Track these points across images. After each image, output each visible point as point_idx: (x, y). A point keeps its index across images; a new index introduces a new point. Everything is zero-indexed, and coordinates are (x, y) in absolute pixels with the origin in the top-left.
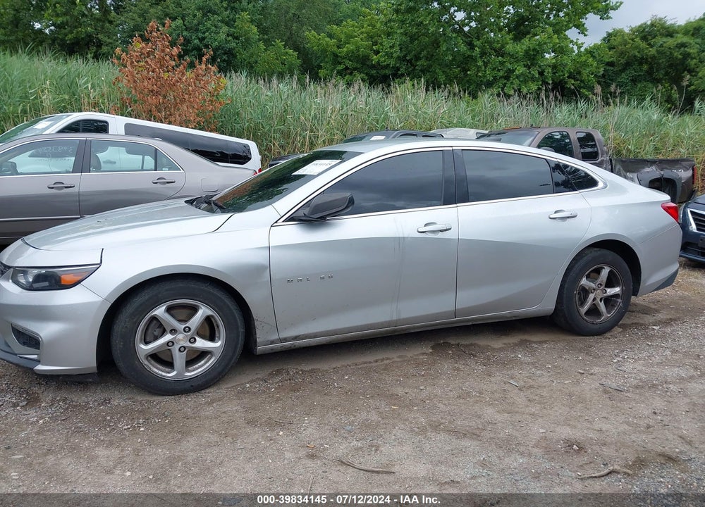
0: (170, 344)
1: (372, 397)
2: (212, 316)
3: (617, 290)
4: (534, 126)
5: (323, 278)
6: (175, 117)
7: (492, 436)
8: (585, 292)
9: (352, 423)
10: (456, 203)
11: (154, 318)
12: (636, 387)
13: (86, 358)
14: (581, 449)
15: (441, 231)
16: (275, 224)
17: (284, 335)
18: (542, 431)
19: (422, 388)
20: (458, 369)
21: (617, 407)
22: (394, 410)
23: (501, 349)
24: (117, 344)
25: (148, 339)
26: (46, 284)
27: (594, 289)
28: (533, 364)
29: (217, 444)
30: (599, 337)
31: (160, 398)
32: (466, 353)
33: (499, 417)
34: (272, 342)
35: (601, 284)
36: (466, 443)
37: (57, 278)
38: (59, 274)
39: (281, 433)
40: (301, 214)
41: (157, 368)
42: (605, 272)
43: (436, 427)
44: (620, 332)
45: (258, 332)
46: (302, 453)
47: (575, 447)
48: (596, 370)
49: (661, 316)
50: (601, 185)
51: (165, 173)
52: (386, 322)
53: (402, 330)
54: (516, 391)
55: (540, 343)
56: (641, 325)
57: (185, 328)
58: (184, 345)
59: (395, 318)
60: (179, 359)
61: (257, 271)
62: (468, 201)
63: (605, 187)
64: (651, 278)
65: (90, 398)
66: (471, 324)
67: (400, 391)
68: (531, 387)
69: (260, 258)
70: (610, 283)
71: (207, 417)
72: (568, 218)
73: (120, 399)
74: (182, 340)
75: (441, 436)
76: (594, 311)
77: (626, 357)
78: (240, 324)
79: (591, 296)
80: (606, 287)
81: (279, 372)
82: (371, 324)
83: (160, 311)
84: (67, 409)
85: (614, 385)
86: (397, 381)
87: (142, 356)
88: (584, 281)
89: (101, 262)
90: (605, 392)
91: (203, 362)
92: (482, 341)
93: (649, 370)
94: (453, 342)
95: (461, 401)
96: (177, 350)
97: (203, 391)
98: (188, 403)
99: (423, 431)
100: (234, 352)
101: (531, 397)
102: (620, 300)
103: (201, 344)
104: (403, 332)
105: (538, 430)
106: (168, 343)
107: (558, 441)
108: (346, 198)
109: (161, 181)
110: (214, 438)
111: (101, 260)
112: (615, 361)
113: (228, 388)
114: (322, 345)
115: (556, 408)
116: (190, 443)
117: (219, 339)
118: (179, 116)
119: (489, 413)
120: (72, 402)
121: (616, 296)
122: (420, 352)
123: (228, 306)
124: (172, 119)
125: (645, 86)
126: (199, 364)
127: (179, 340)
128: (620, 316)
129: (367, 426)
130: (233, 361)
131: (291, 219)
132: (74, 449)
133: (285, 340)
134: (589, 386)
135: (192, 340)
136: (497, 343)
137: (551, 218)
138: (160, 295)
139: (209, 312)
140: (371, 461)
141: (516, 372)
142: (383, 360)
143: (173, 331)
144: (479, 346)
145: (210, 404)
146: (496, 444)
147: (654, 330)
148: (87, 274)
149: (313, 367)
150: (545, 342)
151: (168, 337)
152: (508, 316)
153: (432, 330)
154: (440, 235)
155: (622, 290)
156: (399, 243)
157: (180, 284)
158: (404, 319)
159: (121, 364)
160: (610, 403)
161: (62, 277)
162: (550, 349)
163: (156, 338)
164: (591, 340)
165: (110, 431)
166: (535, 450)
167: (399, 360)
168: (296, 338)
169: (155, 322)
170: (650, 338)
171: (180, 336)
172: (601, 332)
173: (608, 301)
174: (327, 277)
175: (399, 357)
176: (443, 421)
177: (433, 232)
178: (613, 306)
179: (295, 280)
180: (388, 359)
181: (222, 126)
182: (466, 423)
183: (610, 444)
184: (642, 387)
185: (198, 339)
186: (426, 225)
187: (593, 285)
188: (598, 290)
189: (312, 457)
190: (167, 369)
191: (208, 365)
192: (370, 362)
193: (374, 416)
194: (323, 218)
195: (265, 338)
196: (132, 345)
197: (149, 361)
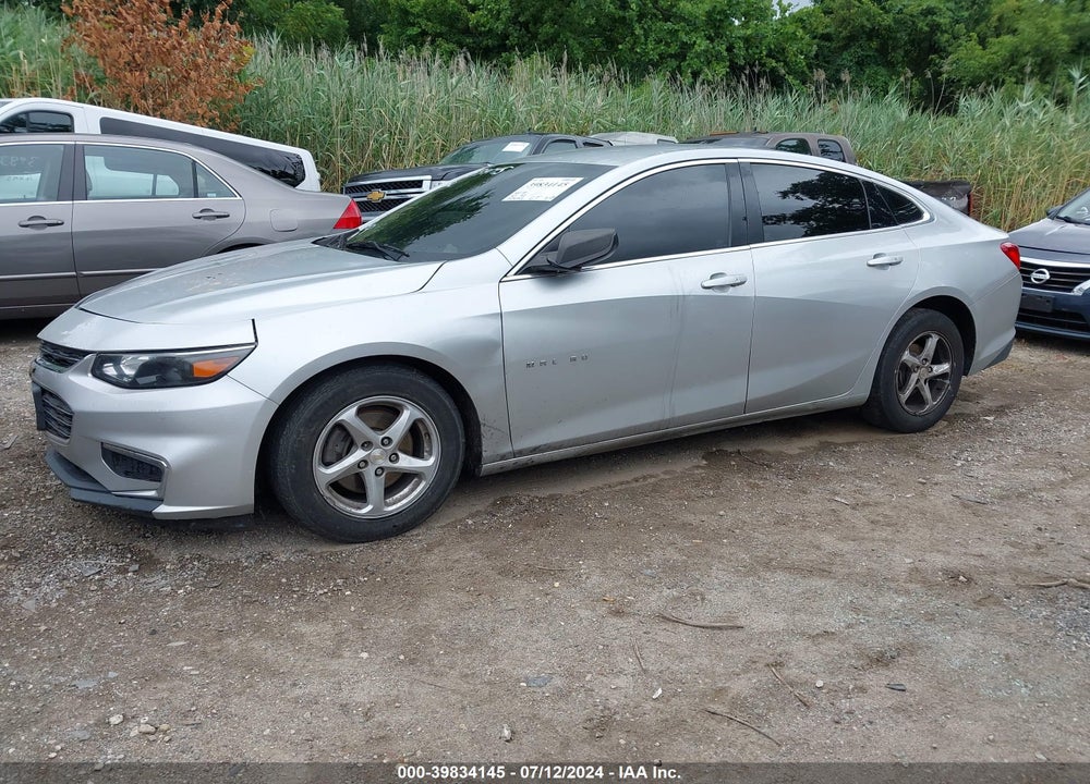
0: (362, 465)
1: (658, 529)
2: (421, 420)
3: (945, 367)
4: (758, 130)
5: (575, 359)
6: (173, 108)
7: (847, 571)
8: (907, 370)
9: (649, 566)
10: (748, 244)
11: (340, 426)
12: (1002, 498)
13: (239, 491)
14: (969, 580)
15: (733, 285)
16: (505, 279)
17: (520, 445)
18: (908, 561)
19: (722, 513)
20: (757, 486)
21: (988, 524)
22: (697, 545)
23: (801, 456)
24: (285, 466)
25: (328, 459)
26: (153, 378)
27: (918, 367)
28: (853, 473)
29: (471, 606)
30: (921, 434)
31: (350, 548)
32: (755, 463)
33: (845, 547)
34: (503, 457)
35: (926, 360)
36: (817, 582)
37: (187, 367)
38: (191, 360)
39: (557, 584)
40: (542, 261)
41: (344, 503)
42: (932, 343)
43: (767, 564)
44: (946, 427)
45: (484, 442)
46: (602, 609)
47: (961, 578)
48: (939, 477)
49: (987, 403)
50: (926, 216)
51: (211, 201)
52: (654, 423)
53: (674, 433)
54: (849, 511)
55: (849, 445)
56: (969, 415)
57: (383, 440)
58: (383, 465)
59: (667, 416)
60: (374, 486)
61: (485, 350)
62: (764, 241)
63: (932, 219)
64: (985, 349)
65: (239, 552)
66: (761, 421)
67: (690, 518)
68: (865, 504)
69: (489, 330)
70: (937, 360)
71: (436, 570)
72: (891, 264)
73: (286, 552)
74: (379, 458)
75: (780, 576)
76: (917, 398)
77: (970, 459)
78: (460, 431)
79: (914, 377)
80: (933, 363)
81: (505, 502)
82: (635, 427)
83: (348, 415)
84: (210, 571)
85: (972, 497)
86: (680, 505)
87: (322, 484)
88: (907, 356)
89: (257, 341)
90: (965, 506)
91: (406, 490)
92: (772, 446)
93: (1006, 475)
94: (730, 450)
95: (783, 527)
96: (373, 474)
97: (408, 534)
98: (393, 552)
99: (751, 571)
100: (454, 472)
101: (873, 517)
102: (948, 382)
103: (406, 462)
104: (673, 437)
105: (902, 561)
106: (358, 465)
107: (934, 573)
108: (609, 236)
109: (206, 214)
110: (462, 598)
111: (256, 337)
112: (959, 464)
113: (442, 527)
114: (567, 460)
115: (911, 530)
116: (430, 608)
117: (431, 455)
118: (180, 105)
119: (828, 541)
120: (213, 560)
121: (944, 376)
122: (688, 464)
123: (445, 405)
124: (168, 110)
125: (876, 73)
126: (402, 493)
127: (376, 458)
128: (948, 403)
129: (670, 568)
130: (451, 487)
131: (525, 270)
132: (258, 628)
133: (521, 453)
134: (940, 500)
135: (394, 458)
136: (793, 447)
137: (870, 265)
138: (350, 391)
139: (419, 414)
140: (704, 615)
141: (834, 485)
142: (645, 478)
143: (367, 445)
144: (768, 453)
145: (429, 550)
146: (857, 581)
147: (988, 421)
148: (236, 360)
149: (552, 493)
150: (855, 443)
151: (358, 455)
152: (811, 408)
153: (711, 433)
154: (731, 292)
155: (952, 367)
156: (675, 306)
157: (378, 373)
158: (679, 417)
159: (291, 500)
160: (976, 520)
161: (195, 365)
162: (866, 452)
163: (340, 458)
164: (915, 438)
165: (299, 599)
166: (911, 586)
167: (667, 477)
168: (535, 450)
169: (337, 432)
170: (988, 432)
171: (377, 452)
172: (923, 427)
173: (934, 382)
174: (578, 358)
175: (665, 473)
176: (772, 556)
177: (722, 287)
178: (939, 390)
179: (538, 363)
180: (651, 476)
181: (246, 125)
182: (803, 555)
183: (1003, 571)
184: (1008, 497)
185: (401, 455)
186: (712, 277)
187: (917, 361)
188: (924, 368)
189: (618, 613)
190: (355, 503)
191: (415, 493)
192: (628, 482)
193: (674, 555)
194: (578, 268)
195: (495, 451)
196: (308, 468)
197: (330, 492)
